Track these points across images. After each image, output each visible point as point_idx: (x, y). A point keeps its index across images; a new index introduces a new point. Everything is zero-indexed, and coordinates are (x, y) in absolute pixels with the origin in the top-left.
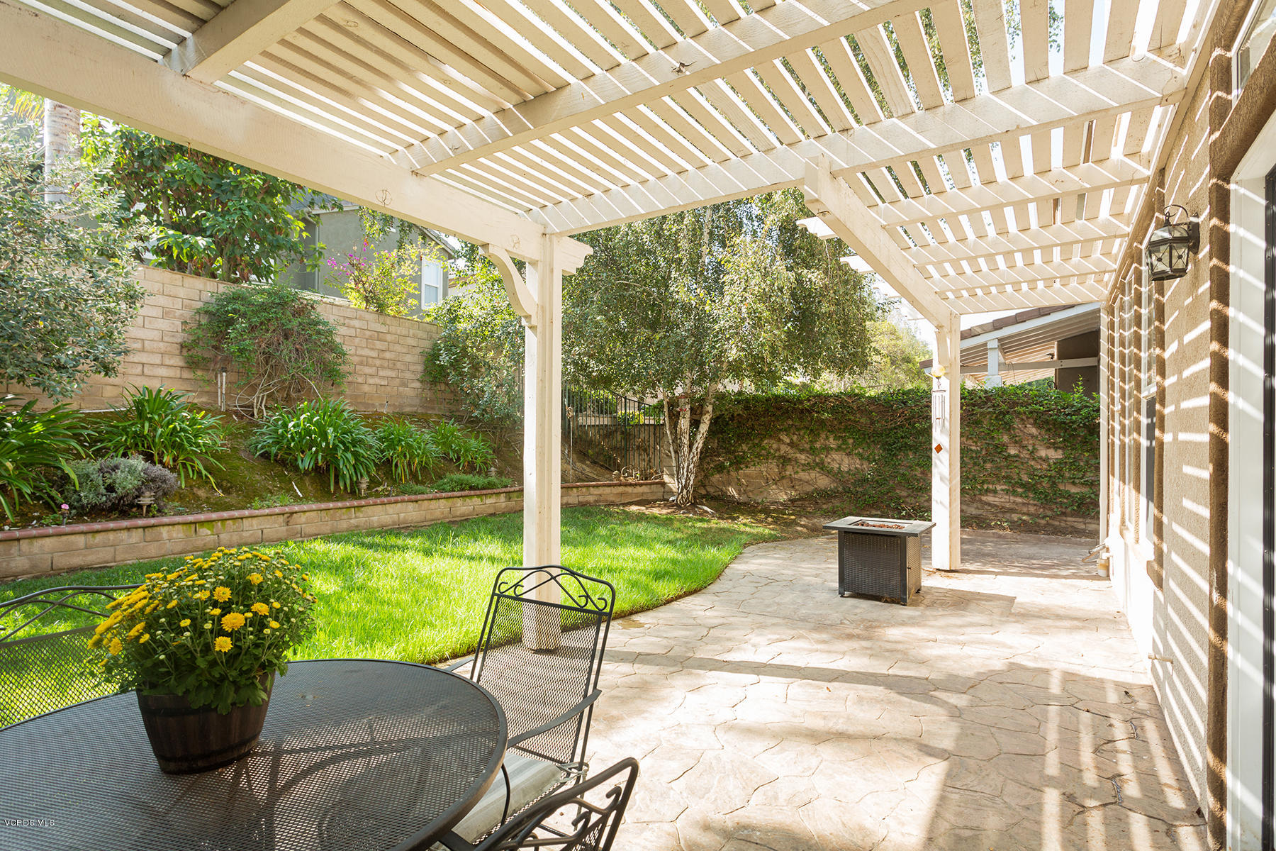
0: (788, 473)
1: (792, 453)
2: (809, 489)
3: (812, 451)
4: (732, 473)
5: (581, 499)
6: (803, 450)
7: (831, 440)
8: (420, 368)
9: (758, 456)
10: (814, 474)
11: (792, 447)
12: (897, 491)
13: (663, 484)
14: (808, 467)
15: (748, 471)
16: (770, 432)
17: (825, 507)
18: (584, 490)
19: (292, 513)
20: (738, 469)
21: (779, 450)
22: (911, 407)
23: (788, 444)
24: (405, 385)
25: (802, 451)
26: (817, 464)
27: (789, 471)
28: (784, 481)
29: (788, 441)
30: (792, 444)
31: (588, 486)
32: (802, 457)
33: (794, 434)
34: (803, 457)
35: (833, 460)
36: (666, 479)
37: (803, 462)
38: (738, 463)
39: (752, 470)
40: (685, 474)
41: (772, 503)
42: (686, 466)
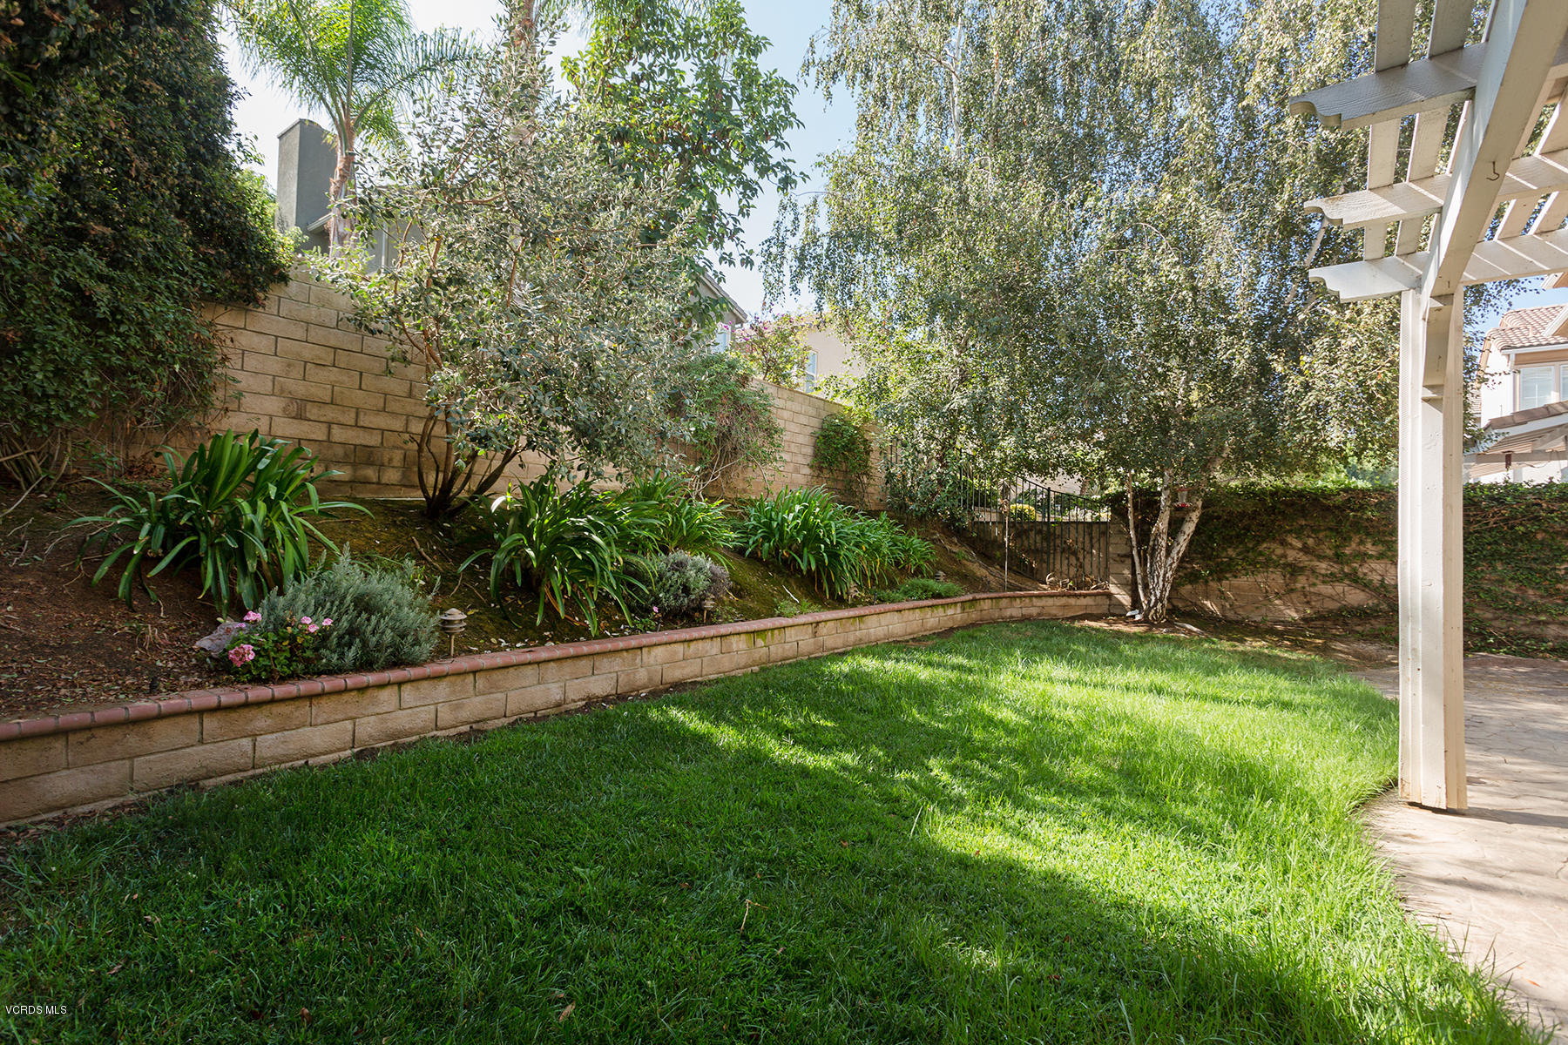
0: (1299, 585)
1: (1304, 560)
2: (1334, 606)
3: (1338, 558)
4: (1211, 583)
5: (1024, 611)
6: (1325, 557)
7: (1369, 545)
8: (809, 451)
9: (1253, 564)
10: (1339, 588)
11: (1306, 553)
12: (1477, 612)
13: (1109, 596)
14: (1332, 578)
15: (1235, 582)
16: (1271, 533)
17: (1359, 628)
18: (1027, 600)
19: (818, 623)
20: (1220, 580)
21: (1284, 556)
22: (1510, 505)
23: (1300, 550)
24: (797, 471)
25: (1320, 558)
26: (1346, 575)
27: (1302, 582)
28: (1293, 595)
29: (1299, 545)
30: (1305, 549)
31: (1031, 596)
32: (1323, 567)
33: (1309, 536)
34: (1323, 565)
35: (1372, 570)
36: (1113, 589)
37: (1323, 572)
38: (1220, 572)
39: (1244, 581)
40: (1161, 583)
41: (1276, 622)
42: (1162, 573)
